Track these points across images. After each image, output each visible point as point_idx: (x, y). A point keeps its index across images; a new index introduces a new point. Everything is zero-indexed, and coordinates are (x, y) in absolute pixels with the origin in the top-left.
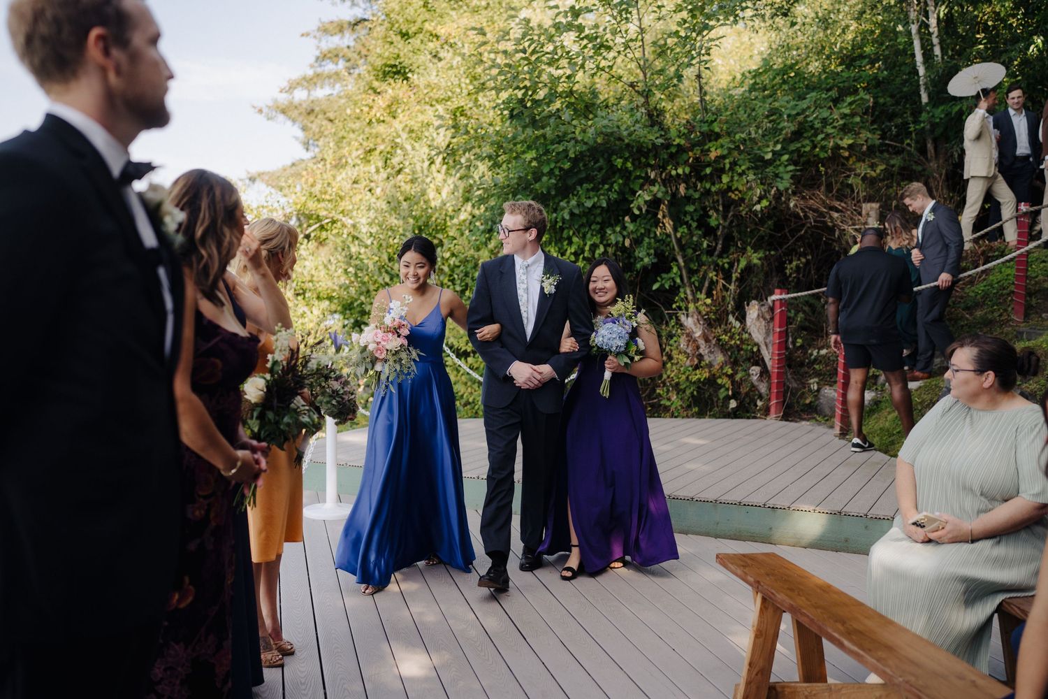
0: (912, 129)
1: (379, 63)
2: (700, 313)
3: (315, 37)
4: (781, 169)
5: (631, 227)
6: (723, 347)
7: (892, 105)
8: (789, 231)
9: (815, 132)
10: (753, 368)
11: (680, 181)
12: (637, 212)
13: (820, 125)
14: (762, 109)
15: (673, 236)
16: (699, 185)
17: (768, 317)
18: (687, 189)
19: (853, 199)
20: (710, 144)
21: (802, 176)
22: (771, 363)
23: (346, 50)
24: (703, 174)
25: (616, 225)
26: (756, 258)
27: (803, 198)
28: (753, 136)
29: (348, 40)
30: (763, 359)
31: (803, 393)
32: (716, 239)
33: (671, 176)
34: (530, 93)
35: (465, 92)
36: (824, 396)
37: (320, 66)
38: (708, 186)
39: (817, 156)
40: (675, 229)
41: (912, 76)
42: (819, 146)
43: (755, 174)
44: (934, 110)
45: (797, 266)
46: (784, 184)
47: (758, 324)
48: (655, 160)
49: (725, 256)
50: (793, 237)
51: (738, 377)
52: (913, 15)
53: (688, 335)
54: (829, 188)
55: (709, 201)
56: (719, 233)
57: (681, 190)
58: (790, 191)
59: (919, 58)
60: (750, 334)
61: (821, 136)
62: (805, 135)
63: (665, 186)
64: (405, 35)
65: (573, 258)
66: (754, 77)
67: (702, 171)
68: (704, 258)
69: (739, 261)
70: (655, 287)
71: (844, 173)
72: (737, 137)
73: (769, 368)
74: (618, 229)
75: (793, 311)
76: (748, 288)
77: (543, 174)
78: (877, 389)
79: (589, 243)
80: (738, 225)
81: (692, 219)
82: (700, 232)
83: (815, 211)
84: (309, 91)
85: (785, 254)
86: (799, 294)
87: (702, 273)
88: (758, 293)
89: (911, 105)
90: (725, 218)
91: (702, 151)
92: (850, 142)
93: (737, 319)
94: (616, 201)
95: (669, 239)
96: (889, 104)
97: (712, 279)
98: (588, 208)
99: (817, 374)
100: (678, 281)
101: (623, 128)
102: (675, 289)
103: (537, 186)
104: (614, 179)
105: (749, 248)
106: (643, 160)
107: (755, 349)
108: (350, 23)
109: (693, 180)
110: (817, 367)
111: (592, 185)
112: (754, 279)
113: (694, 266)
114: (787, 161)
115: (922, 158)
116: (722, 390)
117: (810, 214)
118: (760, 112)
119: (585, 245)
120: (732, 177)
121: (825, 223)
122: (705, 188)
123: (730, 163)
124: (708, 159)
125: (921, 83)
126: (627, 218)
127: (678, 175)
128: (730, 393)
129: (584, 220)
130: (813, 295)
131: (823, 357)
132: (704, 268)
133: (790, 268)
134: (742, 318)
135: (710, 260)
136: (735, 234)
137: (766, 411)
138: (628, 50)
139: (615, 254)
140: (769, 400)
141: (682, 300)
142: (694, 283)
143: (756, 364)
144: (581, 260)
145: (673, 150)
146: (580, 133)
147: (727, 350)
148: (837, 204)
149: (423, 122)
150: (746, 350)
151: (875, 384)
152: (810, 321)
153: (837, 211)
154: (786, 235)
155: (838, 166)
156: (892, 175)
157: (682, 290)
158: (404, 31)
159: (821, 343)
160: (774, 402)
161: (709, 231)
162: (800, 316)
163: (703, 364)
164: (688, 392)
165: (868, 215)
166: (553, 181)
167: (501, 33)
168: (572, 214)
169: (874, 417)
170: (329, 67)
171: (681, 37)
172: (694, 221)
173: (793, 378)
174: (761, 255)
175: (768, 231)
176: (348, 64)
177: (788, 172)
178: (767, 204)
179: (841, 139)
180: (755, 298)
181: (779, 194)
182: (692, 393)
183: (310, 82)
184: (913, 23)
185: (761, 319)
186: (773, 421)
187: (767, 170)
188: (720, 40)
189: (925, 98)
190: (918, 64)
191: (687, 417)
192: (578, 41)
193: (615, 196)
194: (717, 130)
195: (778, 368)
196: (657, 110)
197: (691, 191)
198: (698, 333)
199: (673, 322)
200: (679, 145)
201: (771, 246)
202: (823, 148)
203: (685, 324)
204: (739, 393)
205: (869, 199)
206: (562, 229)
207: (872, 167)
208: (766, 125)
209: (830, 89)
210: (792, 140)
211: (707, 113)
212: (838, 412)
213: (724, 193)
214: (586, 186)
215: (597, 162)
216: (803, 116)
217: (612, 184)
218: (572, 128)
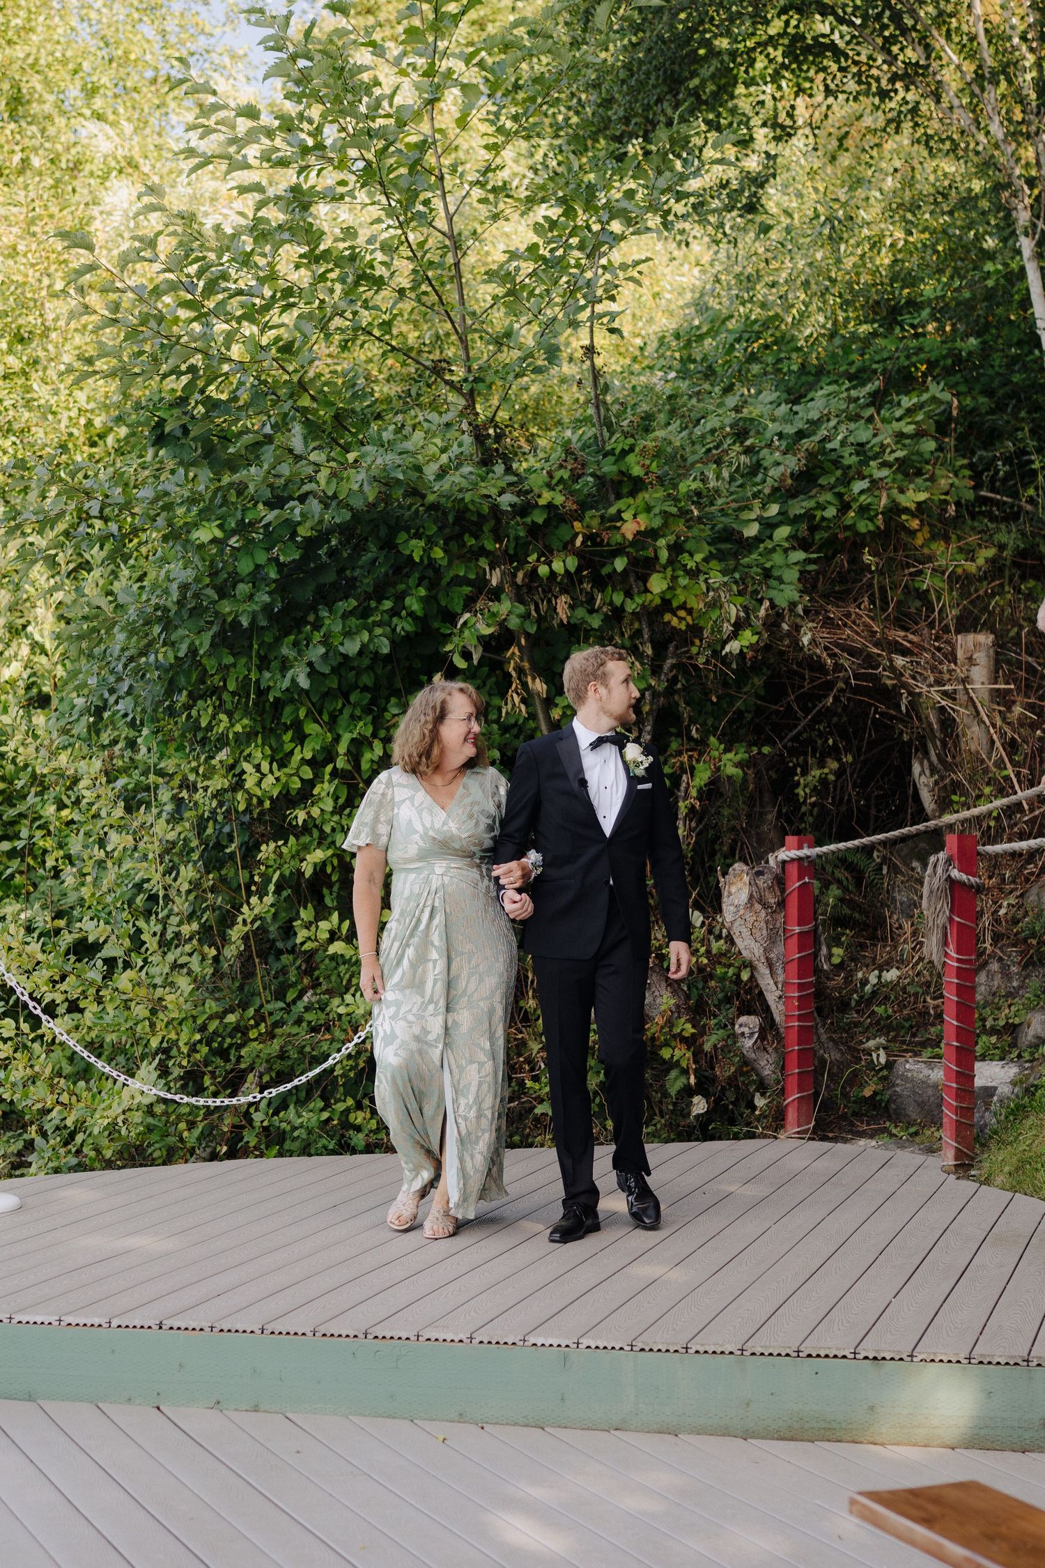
0: (1036, 466)
4: (778, 558)
7: (992, 412)
8: (797, 698)
9: (845, 474)
10: (743, 1019)
11: (558, 589)
12: (461, 664)
13: (854, 459)
14: (719, 419)
15: (541, 716)
16: (599, 598)
17: (772, 900)
18: (572, 607)
19: (933, 624)
20: (620, 504)
21: (818, 572)
22: (781, 1007)
24: (605, 571)
26: (730, 763)
27: (828, 623)
28: (712, 484)
30: (761, 993)
31: (855, 1074)
33: (533, 573)
34: (200, 383)
36: (906, 1079)
38: (618, 598)
39: (851, 528)
41: (1026, 349)
42: (855, 506)
43: (724, 573)
45: (823, 781)
46: (787, 593)
47: (750, 917)
48: (498, 539)
50: (807, 711)
51: (708, 1043)
54: (880, 600)
55: (622, 635)
56: (646, 707)
57: (559, 610)
58: (800, 609)
60: (730, 940)
61: (858, 486)
62: (822, 481)
63: (521, 601)
65: (307, 773)
66: (687, 345)
67: (603, 565)
69: (692, 772)
71: (908, 566)
72: (684, 487)
73: (778, 1018)
75: (816, 883)
76: (715, 833)
77: (235, 579)
78: (1019, 1056)
79: (346, 738)
80: (684, 688)
83: (852, 652)
85: (793, 752)
88: (735, 842)
89: (1029, 412)
91: (602, 517)
92: (922, 496)
95: (532, 724)
98: (345, 656)
99: (883, 1027)
101: (431, 470)
103: (226, 607)
104: (403, 586)
105: (713, 740)
106: (471, 541)
107: (745, 976)
109: (587, 586)
110: (880, 1010)
111: (353, 603)
112: (726, 812)
114: (787, 539)
116: (674, 1073)
117: (846, 661)
118: (712, 422)
119: (337, 739)
120: (674, 578)
121: (876, 678)
122: (611, 603)
123: (669, 547)
124: (618, 538)
127: (553, 573)
128: (692, 1080)
129: (333, 684)
130: (857, 849)
131: (893, 986)
133: (806, 783)
134: (711, 903)
136: (685, 711)
137: (777, 1121)
138: (424, 287)
140: (783, 1092)
143: (746, 1010)
144: (327, 777)
145: (539, 518)
146: (328, 483)
150: (723, 978)
151: (1014, 1045)
152: (853, 905)
153: (904, 652)
154: (789, 707)
155: (896, 550)
156: (1001, 570)
159: (882, 953)
160: (793, 1096)
162: (835, 891)
165: (970, 660)
166: (264, 596)
167: (137, 244)
168: (313, 673)
169: (1028, 1122)
171: (544, 259)
173: (831, 1039)
175: (753, 700)
177: (788, 566)
178: (755, 638)
179: (902, 491)
180: (731, 857)
181: (776, 616)
184: (1027, 235)
185: (758, 907)
186: (793, 1142)
187: (746, 561)
188: (639, 268)
192: (307, 266)
193: (408, 628)
194: (637, 471)
195: (800, 1018)
196: (496, 426)
197: (581, 612)
200: (550, 506)
201: (760, 734)
202: (864, 510)
204: (714, 1080)
205: (966, 624)
206: (278, 705)
207: (970, 554)
208: (737, 456)
209: (858, 377)
210: (792, 494)
211: (612, 434)
212: (949, 1115)
213: (654, 614)
214: (342, 606)
215: (359, 549)
216: (817, 438)
217: (400, 598)
218: (310, 470)
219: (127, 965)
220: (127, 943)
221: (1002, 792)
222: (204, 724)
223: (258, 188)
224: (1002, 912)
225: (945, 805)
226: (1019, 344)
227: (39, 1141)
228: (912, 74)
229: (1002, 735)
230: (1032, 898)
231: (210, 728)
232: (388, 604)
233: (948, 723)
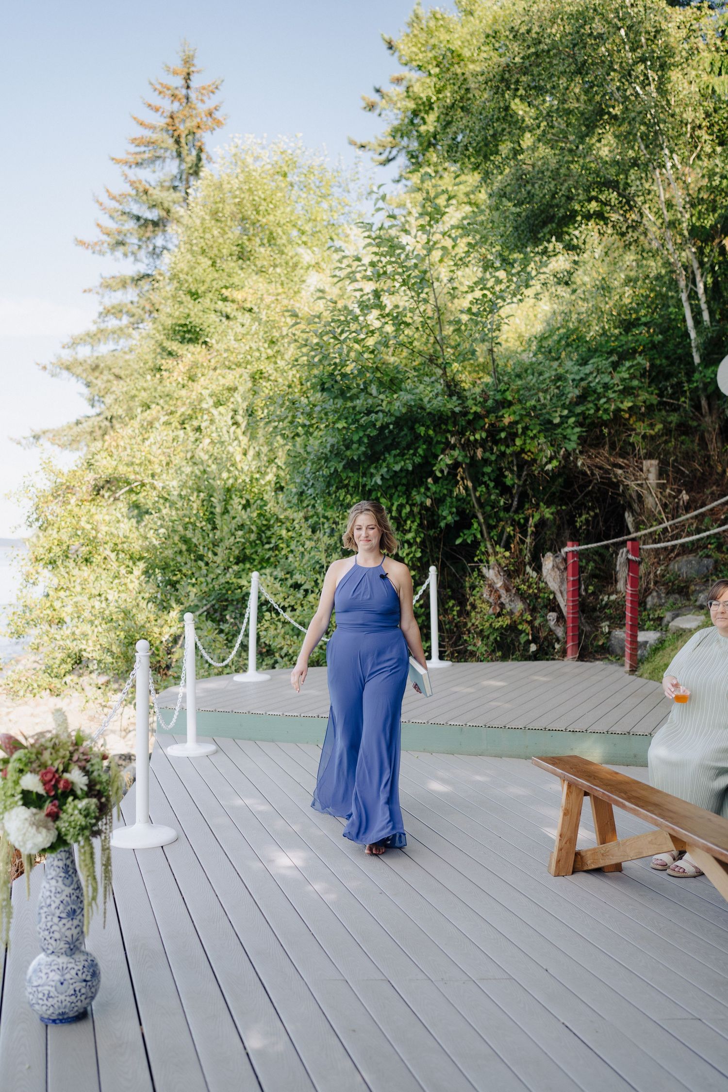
0: (686, 388)
1: (169, 322)
2: (500, 565)
3: (98, 293)
4: (569, 431)
5: (433, 488)
6: (522, 596)
7: (668, 366)
8: (578, 487)
9: (598, 396)
10: (551, 614)
11: (478, 445)
12: (439, 474)
13: (602, 390)
15: (472, 495)
16: (495, 449)
17: (562, 567)
18: (484, 452)
19: (635, 456)
20: (504, 411)
21: (587, 436)
22: (566, 609)
23: (130, 306)
24: (498, 437)
25: (421, 486)
26: (548, 513)
27: (589, 457)
28: (542, 401)
29: (131, 294)
30: (559, 605)
31: (596, 636)
32: (512, 497)
33: (468, 439)
34: (339, 368)
35: (264, 356)
36: (615, 637)
37: (104, 321)
38: (503, 448)
39: (601, 418)
40: (475, 490)
42: (602, 409)
43: (545, 437)
44: (705, 371)
45: (587, 520)
46: (571, 446)
47: (553, 574)
48: (455, 426)
49: (521, 512)
50: (581, 492)
51: (537, 623)
52: (682, 283)
53: (490, 586)
54: (613, 447)
55: (504, 463)
56: (514, 491)
57: (478, 453)
58: (577, 451)
59: (690, 323)
60: (546, 583)
61: (603, 401)
62: (589, 399)
63: (464, 450)
64: (195, 295)
66: (541, 341)
67: (497, 435)
68: (502, 514)
69: (533, 516)
70: (458, 542)
71: (626, 432)
72: (528, 404)
73: (565, 614)
74: (422, 490)
75: (584, 561)
76: (542, 541)
77: (352, 442)
78: (662, 629)
79: (396, 504)
80: (532, 484)
81: (490, 479)
82: (497, 491)
83: (600, 468)
84: (93, 346)
85: (576, 508)
86: (589, 546)
87: (500, 528)
88: (552, 544)
89: (685, 365)
90: (519, 477)
91: (497, 417)
92: (630, 404)
93: (534, 569)
94: (420, 464)
95: (469, 498)
96: (665, 365)
97: (509, 533)
98: (395, 472)
99: (609, 618)
100: (479, 536)
101: (426, 400)
102: (476, 544)
103: (348, 453)
104: (417, 445)
105: (542, 504)
106: (444, 427)
107: (551, 597)
108: (133, 279)
109: (490, 444)
110: (608, 611)
111: (398, 451)
112: (548, 532)
113: (493, 522)
114: (574, 423)
115: (697, 413)
116: (523, 635)
117: (597, 472)
118: (547, 375)
119: (392, 505)
120: (525, 440)
121: (610, 479)
122: (500, 451)
123: (523, 428)
124: (502, 425)
125: (693, 345)
126: (430, 480)
127: (476, 440)
128: (530, 637)
129: (391, 483)
130: (602, 546)
131: (614, 602)
132: (502, 523)
133: (580, 521)
134: (538, 569)
135: (507, 516)
136: (530, 492)
137: (564, 653)
138: (426, 327)
139: (420, 513)
140: (566, 642)
141: (483, 553)
142: (493, 537)
143: (553, 610)
145: (471, 417)
146: (386, 406)
147: (525, 599)
148: (620, 461)
149: (224, 385)
150: (543, 598)
151: (660, 625)
152: (600, 569)
153: (621, 467)
154: (575, 491)
155: (620, 426)
156: (671, 431)
157: (482, 544)
158: (193, 290)
159: (610, 589)
160: (570, 644)
161: (505, 490)
162: (591, 565)
163: (504, 611)
164: (492, 638)
165: (648, 471)
166: (363, 449)
168: (383, 478)
169: (659, 654)
170: (112, 323)
171: (473, 314)
172: (491, 481)
173: (587, 622)
174: (553, 509)
175: (559, 488)
176: (132, 320)
177: (574, 434)
178: (557, 464)
179: (622, 402)
180: (550, 550)
181: (568, 454)
182: (496, 639)
183: (93, 338)
184: (683, 291)
185: (556, 570)
186: (570, 662)
187: (556, 432)
188: (509, 319)
189: (697, 359)
190: (689, 328)
191: (492, 660)
192: (380, 319)
193: (419, 461)
194: (510, 398)
195: (573, 613)
196: (455, 381)
197: (488, 454)
198: (499, 584)
199: (475, 574)
200: (475, 413)
201: (562, 502)
202: (606, 411)
203: (487, 575)
204: (539, 638)
205: (649, 456)
206: (370, 491)
207: (652, 426)
208: (554, 391)
209: (610, 353)
210: (577, 404)
211: (500, 383)
212: (628, 651)
213: (518, 454)
214: (394, 452)
215: (401, 430)
216: (586, 382)
217: (416, 449)
218: (380, 402)
219: (312, 592)
220: (313, 583)
221: (660, 523)
222: (341, 499)
223: (361, 290)
224: (658, 572)
225: (637, 529)
226: (682, 336)
227: (279, 659)
228: (634, 227)
229: (660, 500)
230: (671, 567)
231: (344, 500)
232: (411, 452)
233: (640, 497)
